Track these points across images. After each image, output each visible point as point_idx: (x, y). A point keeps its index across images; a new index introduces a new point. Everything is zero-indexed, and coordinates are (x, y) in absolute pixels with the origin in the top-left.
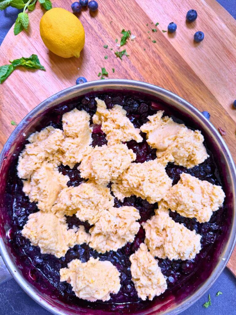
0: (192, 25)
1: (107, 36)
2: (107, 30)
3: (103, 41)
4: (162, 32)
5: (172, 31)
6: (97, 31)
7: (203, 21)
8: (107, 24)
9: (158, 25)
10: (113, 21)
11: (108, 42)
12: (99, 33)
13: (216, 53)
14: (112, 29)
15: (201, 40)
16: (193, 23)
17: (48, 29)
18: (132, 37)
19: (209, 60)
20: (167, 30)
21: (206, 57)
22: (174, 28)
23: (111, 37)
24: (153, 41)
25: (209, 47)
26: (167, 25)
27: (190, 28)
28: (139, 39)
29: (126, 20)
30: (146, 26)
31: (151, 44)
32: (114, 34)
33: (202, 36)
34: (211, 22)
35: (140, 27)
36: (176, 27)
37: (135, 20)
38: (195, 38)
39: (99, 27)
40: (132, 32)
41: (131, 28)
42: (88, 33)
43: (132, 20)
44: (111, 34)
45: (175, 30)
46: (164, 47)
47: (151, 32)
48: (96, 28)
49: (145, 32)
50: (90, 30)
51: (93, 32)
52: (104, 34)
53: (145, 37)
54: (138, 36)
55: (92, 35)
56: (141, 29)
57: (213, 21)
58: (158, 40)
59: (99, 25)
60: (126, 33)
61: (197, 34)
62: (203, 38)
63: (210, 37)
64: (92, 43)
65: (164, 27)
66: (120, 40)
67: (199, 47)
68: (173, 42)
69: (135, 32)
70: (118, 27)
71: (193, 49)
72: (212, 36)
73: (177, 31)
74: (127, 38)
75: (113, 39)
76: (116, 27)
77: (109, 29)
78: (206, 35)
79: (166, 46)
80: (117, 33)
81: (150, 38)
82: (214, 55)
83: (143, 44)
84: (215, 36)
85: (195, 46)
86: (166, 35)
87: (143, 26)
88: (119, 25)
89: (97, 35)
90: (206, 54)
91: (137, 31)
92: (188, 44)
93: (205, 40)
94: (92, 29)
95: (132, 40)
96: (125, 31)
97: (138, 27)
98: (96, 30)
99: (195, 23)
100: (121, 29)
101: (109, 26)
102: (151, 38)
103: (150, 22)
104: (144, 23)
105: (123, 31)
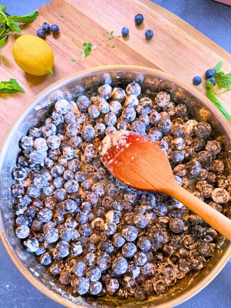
0: (141, 27)
1: (72, 51)
2: (71, 46)
3: (69, 56)
4: (118, 38)
5: (125, 35)
6: (63, 49)
7: (149, 22)
8: (70, 41)
9: (113, 33)
10: (74, 38)
11: (74, 56)
12: (65, 51)
13: (166, 44)
14: (75, 45)
15: (151, 36)
16: (142, 25)
17: (20, 53)
18: (94, 47)
19: (162, 51)
20: (121, 35)
21: (159, 50)
22: (126, 32)
23: (76, 51)
24: (112, 47)
25: (160, 41)
26: (120, 31)
27: (140, 30)
28: (100, 47)
29: (85, 35)
30: (103, 36)
31: (110, 49)
32: (78, 48)
33: (152, 33)
34: (156, 21)
35: (98, 38)
36: (128, 31)
37: (93, 34)
38: (146, 36)
39: (64, 46)
40: (92, 43)
41: (91, 41)
42: (55, 53)
43: (90, 34)
44: (75, 49)
45: (128, 33)
46: (122, 49)
47: (108, 40)
48: (61, 47)
49: (103, 41)
50: (57, 50)
51: (60, 51)
52: (69, 50)
53: (104, 45)
54: (99, 46)
55: (59, 53)
56: (100, 39)
57: (157, 20)
58: (116, 45)
59: (63, 44)
60: (88, 45)
61: (147, 32)
62: (153, 34)
63: (158, 33)
64: (60, 59)
65: (118, 33)
66: (83, 52)
67: (151, 43)
68: (129, 43)
69: (95, 43)
70: (80, 42)
71: (147, 45)
72: (160, 32)
73: (130, 34)
74: (89, 49)
75: (78, 52)
76: (78, 43)
77: (73, 45)
78: (154, 32)
79: (124, 48)
80: (80, 47)
81: (108, 45)
82: (166, 47)
83: (104, 51)
84: (163, 31)
85: (148, 43)
86: (121, 39)
87: (100, 36)
88: (81, 40)
89: (64, 52)
90: (159, 48)
91: (96, 41)
92: (142, 42)
93: (155, 36)
94: (58, 48)
95: (94, 50)
96: (87, 43)
97: (97, 38)
98: (61, 48)
99: (143, 25)
100: (83, 43)
101: (72, 43)
102: (110, 44)
103: (106, 32)
104: (100, 34)
105: (85, 44)
